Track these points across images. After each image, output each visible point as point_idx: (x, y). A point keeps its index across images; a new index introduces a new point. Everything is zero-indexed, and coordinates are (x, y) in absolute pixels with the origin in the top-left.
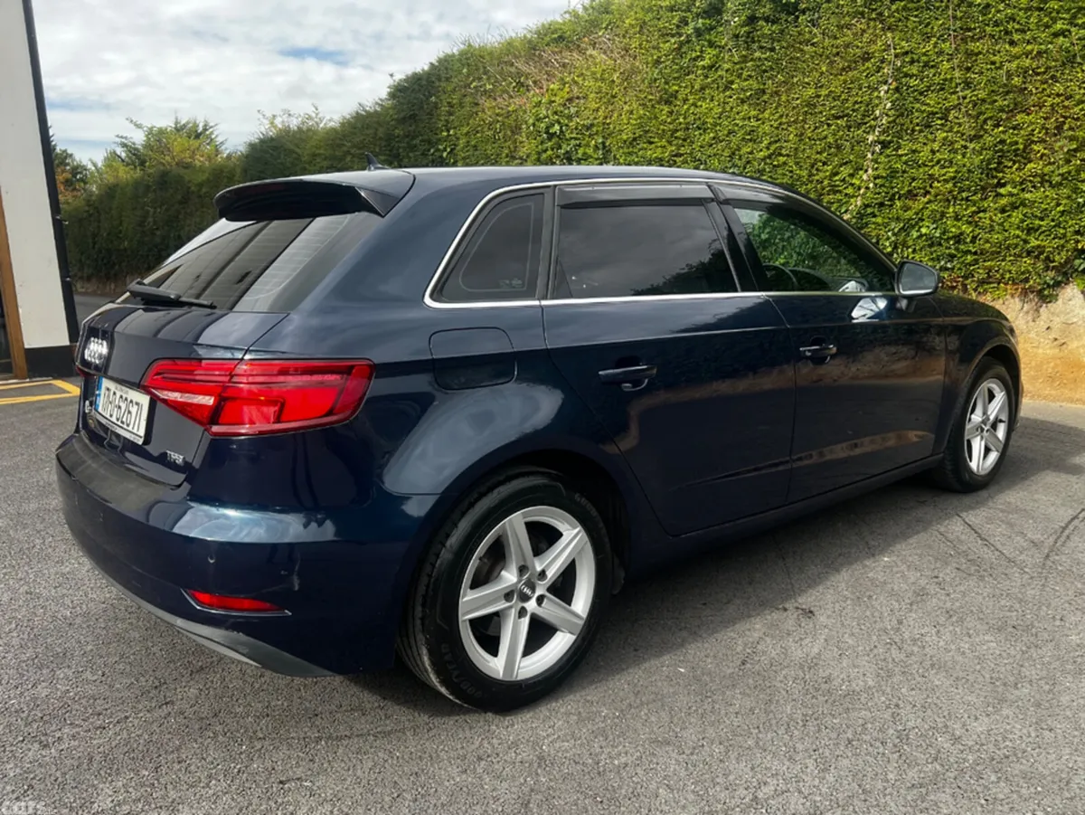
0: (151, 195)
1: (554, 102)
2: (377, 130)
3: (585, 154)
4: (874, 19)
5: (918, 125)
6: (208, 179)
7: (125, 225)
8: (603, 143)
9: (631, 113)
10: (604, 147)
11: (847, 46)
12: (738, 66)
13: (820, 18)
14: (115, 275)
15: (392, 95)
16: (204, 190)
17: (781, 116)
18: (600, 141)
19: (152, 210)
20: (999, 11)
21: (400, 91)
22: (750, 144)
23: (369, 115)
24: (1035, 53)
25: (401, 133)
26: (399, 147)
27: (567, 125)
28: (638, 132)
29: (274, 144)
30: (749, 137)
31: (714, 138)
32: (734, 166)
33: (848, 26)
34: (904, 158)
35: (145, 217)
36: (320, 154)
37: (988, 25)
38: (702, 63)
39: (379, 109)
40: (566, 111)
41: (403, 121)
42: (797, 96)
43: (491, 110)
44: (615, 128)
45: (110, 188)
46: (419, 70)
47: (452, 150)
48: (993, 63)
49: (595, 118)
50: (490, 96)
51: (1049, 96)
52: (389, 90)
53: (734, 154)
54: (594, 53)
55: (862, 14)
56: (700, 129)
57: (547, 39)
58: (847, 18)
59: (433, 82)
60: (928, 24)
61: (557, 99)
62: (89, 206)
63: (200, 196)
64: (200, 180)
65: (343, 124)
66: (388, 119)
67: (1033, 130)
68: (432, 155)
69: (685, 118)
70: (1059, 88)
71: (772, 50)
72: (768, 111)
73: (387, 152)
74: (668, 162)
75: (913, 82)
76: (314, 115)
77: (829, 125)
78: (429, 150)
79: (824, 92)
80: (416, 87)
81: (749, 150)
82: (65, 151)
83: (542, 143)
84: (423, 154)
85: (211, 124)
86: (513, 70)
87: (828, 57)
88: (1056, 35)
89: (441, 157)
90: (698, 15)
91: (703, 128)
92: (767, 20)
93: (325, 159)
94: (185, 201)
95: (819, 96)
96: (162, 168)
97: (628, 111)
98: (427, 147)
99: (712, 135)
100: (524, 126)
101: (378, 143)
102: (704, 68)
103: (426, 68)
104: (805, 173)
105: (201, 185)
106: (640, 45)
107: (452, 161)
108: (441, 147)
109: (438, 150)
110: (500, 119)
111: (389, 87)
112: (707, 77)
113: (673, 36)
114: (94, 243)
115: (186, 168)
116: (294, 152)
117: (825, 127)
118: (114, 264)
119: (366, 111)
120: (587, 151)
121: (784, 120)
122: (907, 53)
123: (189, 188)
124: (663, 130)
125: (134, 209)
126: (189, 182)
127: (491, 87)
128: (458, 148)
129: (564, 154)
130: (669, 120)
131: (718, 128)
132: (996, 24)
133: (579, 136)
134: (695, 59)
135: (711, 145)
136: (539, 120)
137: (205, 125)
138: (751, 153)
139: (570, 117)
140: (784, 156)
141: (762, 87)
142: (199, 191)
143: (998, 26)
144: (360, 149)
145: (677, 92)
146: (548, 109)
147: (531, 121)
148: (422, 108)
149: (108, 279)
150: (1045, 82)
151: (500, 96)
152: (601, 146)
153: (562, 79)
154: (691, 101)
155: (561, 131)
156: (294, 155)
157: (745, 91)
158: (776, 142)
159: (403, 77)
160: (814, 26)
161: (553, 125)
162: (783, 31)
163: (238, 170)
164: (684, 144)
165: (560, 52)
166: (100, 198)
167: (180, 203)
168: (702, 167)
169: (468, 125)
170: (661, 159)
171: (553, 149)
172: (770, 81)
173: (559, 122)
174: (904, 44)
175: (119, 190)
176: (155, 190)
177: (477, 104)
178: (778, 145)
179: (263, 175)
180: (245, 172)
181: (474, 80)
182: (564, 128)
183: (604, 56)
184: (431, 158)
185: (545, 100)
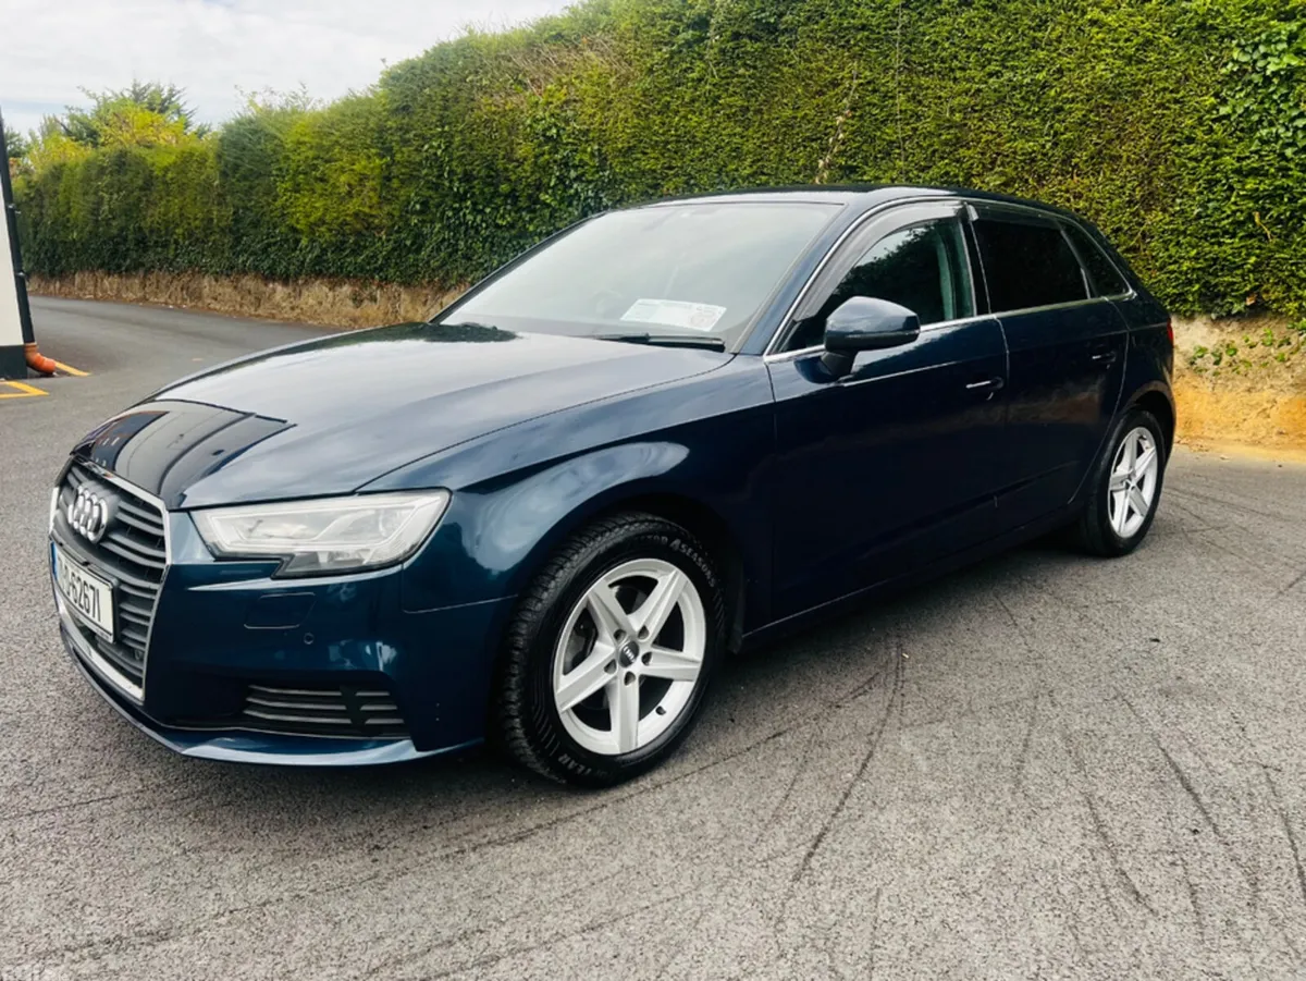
0: (107, 179)
1: (551, 103)
2: (368, 119)
3: (581, 160)
4: (843, 47)
5: (880, 152)
6: (175, 163)
7: (74, 213)
8: (599, 150)
9: (626, 121)
10: (600, 155)
11: (819, 71)
12: (724, 82)
13: (797, 40)
14: (62, 272)
15: (384, 83)
16: (170, 175)
17: (763, 135)
18: (596, 147)
19: (106, 196)
20: (944, 49)
21: (393, 78)
22: (736, 161)
23: (360, 102)
24: (973, 91)
25: (394, 125)
26: (392, 141)
27: (564, 129)
28: (633, 142)
29: (253, 126)
30: (734, 154)
31: (703, 153)
33: (821, 51)
35: (100, 202)
36: (304, 143)
37: (936, 61)
38: (691, 75)
39: (371, 96)
40: (563, 114)
41: (395, 112)
42: (776, 116)
43: (488, 107)
44: (610, 135)
45: (55, 168)
47: (447, 147)
48: (940, 97)
49: (592, 124)
50: (485, 93)
51: (984, 133)
52: (381, 76)
53: (721, 170)
54: (592, 55)
55: (833, 40)
56: (690, 142)
57: (546, 35)
58: (820, 43)
59: (427, 72)
60: (888, 56)
61: (554, 100)
62: (30, 188)
63: (165, 183)
64: (165, 164)
65: (331, 110)
66: (380, 109)
67: (972, 164)
68: (426, 151)
69: (676, 130)
70: (992, 126)
71: (755, 68)
72: (751, 130)
73: (380, 145)
74: (661, 174)
75: (875, 111)
76: (301, 94)
77: (805, 147)
78: (423, 146)
79: (800, 114)
80: (409, 75)
81: (734, 167)
83: (540, 145)
84: (416, 150)
85: (178, 88)
86: (511, 65)
87: (803, 80)
88: (991, 75)
89: (435, 154)
90: (688, 26)
91: (694, 143)
92: (751, 37)
93: (311, 148)
94: (148, 185)
95: (795, 118)
96: (120, 147)
97: (622, 119)
98: (421, 142)
99: (701, 149)
100: (521, 127)
101: (369, 134)
102: (693, 80)
103: (421, 55)
105: (166, 170)
106: (635, 50)
107: (447, 159)
108: (435, 144)
109: (431, 147)
110: (496, 118)
111: (382, 73)
112: (696, 90)
113: (666, 44)
114: (36, 233)
115: (149, 147)
116: (276, 137)
117: (802, 148)
118: (60, 258)
119: (356, 97)
120: (584, 157)
121: (765, 139)
122: (869, 83)
123: (152, 171)
124: (656, 142)
125: (85, 193)
126: (153, 165)
127: (488, 82)
128: (454, 146)
129: (561, 159)
130: (661, 131)
131: (706, 142)
132: (943, 61)
133: (576, 141)
134: (685, 71)
135: (700, 160)
136: (536, 121)
137: (171, 90)
138: (737, 170)
139: (567, 122)
141: (746, 104)
142: (164, 176)
143: (944, 63)
144: (350, 139)
145: (669, 102)
146: (545, 111)
147: (528, 122)
148: (415, 99)
149: (52, 275)
150: (981, 120)
151: (497, 93)
152: (596, 153)
153: (560, 80)
154: (682, 113)
155: (558, 134)
156: (276, 142)
157: (731, 107)
158: (759, 161)
159: (396, 63)
160: (791, 47)
161: (550, 128)
162: (764, 49)
163: (211, 154)
164: (676, 156)
165: (558, 51)
166: (45, 179)
167: (141, 189)
168: (692, 182)
169: (464, 121)
170: (654, 171)
171: (550, 153)
172: (754, 99)
173: (556, 126)
174: (868, 73)
175: (67, 172)
176: (111, 173)
177: (473, 100)
178: (760, 164)
179: (239, 162)
180: (219, 156)
181: (470, 73)
182: (561, 132)
183: (601, 59)
184: (424, 155)
185: (542, 101)
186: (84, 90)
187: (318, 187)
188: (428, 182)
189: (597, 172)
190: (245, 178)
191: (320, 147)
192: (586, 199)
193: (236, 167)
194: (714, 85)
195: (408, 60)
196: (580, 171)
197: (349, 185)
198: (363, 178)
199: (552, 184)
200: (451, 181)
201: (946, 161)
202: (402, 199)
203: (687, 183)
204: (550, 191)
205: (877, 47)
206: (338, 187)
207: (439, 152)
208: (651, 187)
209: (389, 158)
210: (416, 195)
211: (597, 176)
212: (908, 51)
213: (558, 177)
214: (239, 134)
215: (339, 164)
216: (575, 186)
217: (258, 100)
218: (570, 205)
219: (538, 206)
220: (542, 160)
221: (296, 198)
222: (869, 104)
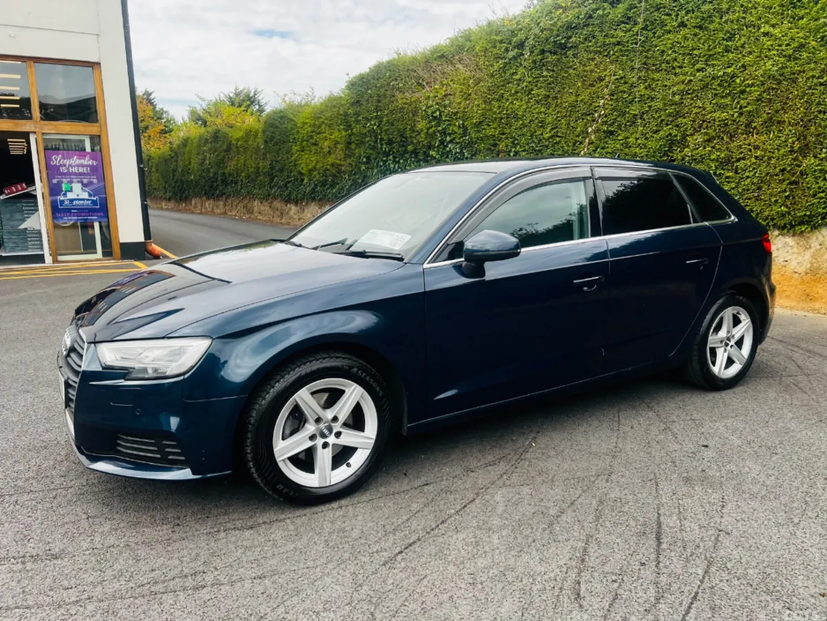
0: (209, 145)
1: (437, 96)
2: (339, 108)
3: (453, 130)
4: (606, 56)
5: (629, 122)
6: (242, 136)
7: (192, 164)
8: (463, 124)
9: (478, 106)
10: (463, 127)
11: (592, 71)
12: (535, 80)
13: (578, 53)
15: (348, 88)
16: (239, 143)
17: (558, 112)
18: (461, 122)
19: (208, 155)
20: (669, 55)
21: (352, 84)
22: (541, 129)
23: (335, 98)
24: (687, 81)
25: (352, 112)
26: (351, 121)
27: (444, 112)
28: (482, 119)
29: (282, 114)
30: (540, 124)
31: (522, 124)
33: (593, 59)
35: (204, 160)
36: (307, 123)
37: (663, 63)
38: (516, 77)
39: (342, 95)
40: (443, 103)
41: (353, 104)
42: (565, 100)
43: (402, 100)
44: (469, 114)
46: (362, 72)
47: (379, 125)
48: (665, 86)
49: (459, 108)
50: (401, 91)
51: (694, 108)
52: (346, 84)
53: (533, 134)
54: (461, 66)
55: (599, 52)
57: (435, 56)
58: (592, 54)
59: (370, 81)
60: (634, 60)
61: (439, 95)
62: (171, 151)
63: (237, 147)
64: (237, 137)
66: (345, 102)
67: (687, 128)
69: (507, 111)
70: (699, 103)
71: (553, 71)
72: (550, 109)
73: (345, 124)
74: (498, 138)
75: (625, 96)
76: (311, 94)
77: (583, 119)
78: (367, 124)
79: (579, 99)
80: (360, 83)
81: (540, 133)
83: (430, 122)
84: (363, 126)
86: (415, 74)
87: (582, 78)
88: (698, 70)
90: (515, 47)
92: (551, 53)
93: (310, 126)
94: (229, 149)
95: (577, 101)
96: (216, 128)
97: (476, 105)
98: (366, 122)
99: (521, 122)
100: (420, 111)
101: (340, 117)
102: (517, 80)
103: (368, 71)
105: (238, 140)
106: (484, 63)
107: (379, 131)
108: (373, 123)
109: (371, 124)
110: (406, 106)
111: (347, 82)
112: (519, 85)
113: (501, 59)
114: (174, 176)
115: (231, 127)
118: (185, 190)
119: (333, 95)
120: (455, 129)
121: (559, 115)
122: (621, 78)
123: (231, 141)
124: (495, 118)
125: (198, 154)
126: (231, 138)
127: (402, 85)
128: (383, 124)
129: (442, 130)
130: (498, 112)
131: (524, 118)
133: (450, 119)
134: (512, 74)
135: (521, 129)
136: (428, 107)
137: (255, 91)
138: (541, 135)
139: (445, 107)
141: (548, 93)
143: (668, 64)
144: (330, 120)
145: (503, 94)
146: (433, 101)
147: (424, 108)
148: (363, 96)
150: (692, 99)
151: (407, 91)
152: (461, 126)
153: (442, 82)
154: (510, 100)
155: (440, 115)
156: (293, 123)
157: (539, 95)
160: (575, 57)
161: (436, 111)
162: (559, 59)
163: (260, 130)
164: (507, 127)
165: (442, 65)
166: (179, 146)
167: (225, 151)
168: (516, 142)
169: (388, 109)
170: (494, 136)
171: (436, 126)
172: (552, 90)
173: (439, 110)
174: (621, 72)
175: (190, 142)
176: (211, 142)
177: (394, 96)
178: (555, 130)
179: (274, 135)
180: (264, 132)
181: (393, 80)
182: (442, 114)
183: (465, 69)
184: (367, 129)
185: (432, 95)
187: (313, 148)
188: (370, 145)
189: (462, 137)
190: (276, 144)
191: (314, 125)
192: (456, 153)
193: (272, 138)
194: (530, 82)
195: (360, 75)
196: (453, 136)
197: (329, 147)
198: (337, 143)
199: (436, 145)
200: (382, 145)
201: (670, 126)
202: (357, 155)
203: (513, 142)
204: (436, 149)
205: (627, 56)
206: (323, 149)
207: (375, 127)
208: (493, 146)
209: (350, 131)
210: (364, 152)
211: (462, 140)
212: (646, 57)
213: (440, 141)
214: (274, 119)
215: (324, 135)
216: (450, 145)
217: (287, 99)
218: (447, 157)
219: (429, 158)
220: (431, 130)
221: (302, 155)
222: (621, 92)
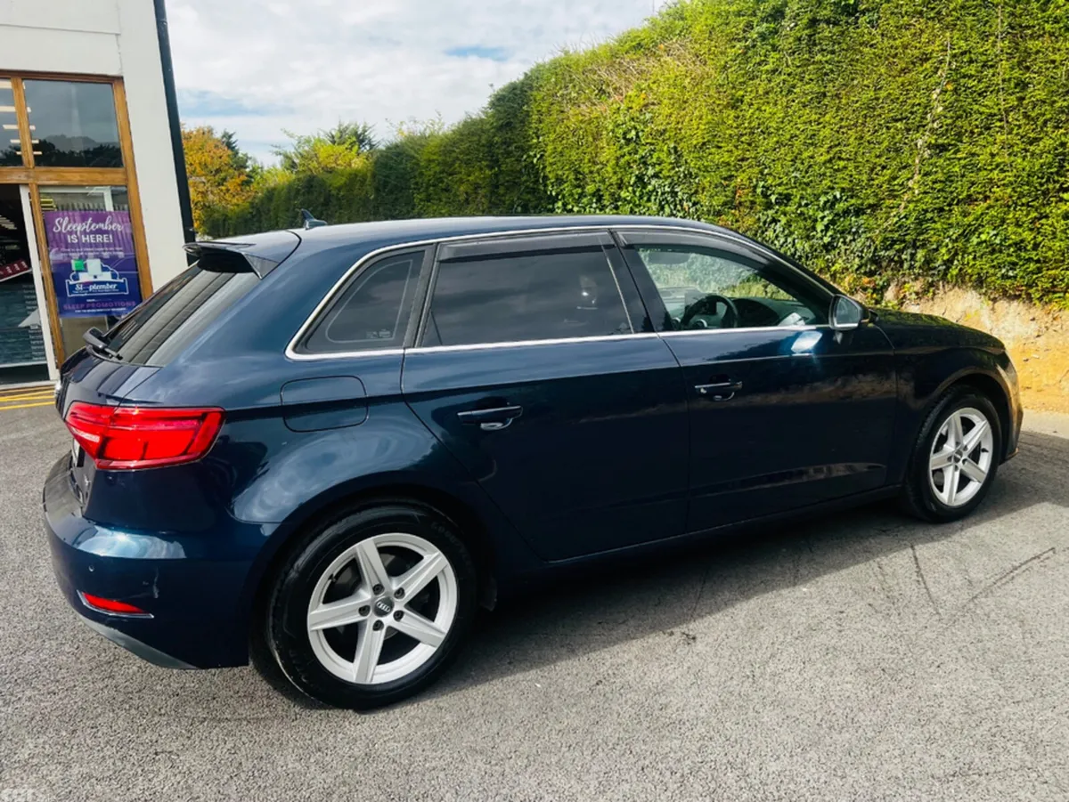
0: (301, 198)
1: (631, 108)
2: (480, 136)
3: (658, 158)
4: (933, 19)
5: (977, 127)
6: (345, 183)
8: (675, 148)
9: (701, 119)
10: (676, 152)
11: (905, 47)
12: (800, 70)
13: (879, 18)
15: (493, 105)
16: (342, 193)
17: (842, 119)
18: (672, 145)
21: (499, 100)
22: (811, 148)
23: (474, 123)
25: (500, 140)
26: (498, 154)
27: (643, 131)
28: (707, 137)
29: (398, 150)
30: (810, 141)
31: (777, 142)
32: (797, 170)
33: (907, 27)
34: (963, 162)
36: (433, 161)
37: (1047, 22)
38: (766, 67)
39: (483, 117)
40: (642, 117)
41: (500, 128)
42: (855, 99)
43: (575, 117)
44: (686, 133)
45: (269, 192)
46: (514, 80)
47: (542, 156)
48: (1053, 62)
49: (668, 124)
50: (575, 104)
52: (489, 100)
53: (796, 158)
54: (668, 59)
55: (921, 13)
56: (764, 133)
57: (627, 47)
58: (906, 18)
59: (526, 91)
60: (987, 22)
61: (634, 105)
62: (253, 207)
63: (339, 199)
64: (339, 184)
66: (488, 127)
68: (525, 160)
69: (750, 123)
71: (833, 52)
72: (829, 115)
73: (489, 158)
74: (735, 166)
75: (971, 83)
76: (437, 120)
77: (888, 128)
78: (522, 157)
79: (883, 94)
80: (511, 96)
81: (810, 154)
82: (246, 155)
83: (621, 148)
84: (517, 160)
85: (369, 125)
86: (596, 77)
87: (887, 59)
89: (532, 162)
90: (763, 20)
91: (767, 133)
92: (828, 22)
93: (439, 164)
95: (877, 99)
96: (310, 173)
97: (697, 116)
98: (521, 153)
99: (775, 139)
100: (604, 132)
101: (481, 149)
102: (767, 72)
103: (522, 77)
104: (865, 177)
105: (339, 189)
106: (710, 50)
107: (541, 166)
108: (532, 154)
109: (529, 156)
110: (583, 126)
111: (490, 96)
112: (770, 81)
113: (739, 41)
115: (331, 172)
116: (414, 158)
117: (884, 130)
119: (471, 118)
120: (661, 156)
121: (843, 124)
122: (964, 53)
123: (330, 191)
124: (730, 135)
126: (330, 185)
127: (575, 95)
128: (546, 154)
129: (640, 159)
130: (735, 125)
131: (781, 132)
132: (1056, 21)
133: (654, 141)
134: (759, 64)
135: (775, 150)
136: (618, 126)
137: (365, 127)
138: (812, 157)
139: (645, 123)
140: (843, 159)
141: (823, 90)
142: (338, 194)
143: (1058, 22)
144: (467, 155)
145: (743, 96)
146: (625, 115)
147: (611, 127)
148: (516, 116)
151: (584, 103)
152: (672, 151)
153: (639, 86)
154: (756, 106)
155: (637, 136)
156: (414, 161)
157: (807, 95)
158: (836, 146)
159: (502, 86)
160: (873, 27)
161: (630, 131)
162: (843, 32)
163: (369, 175)
164: (750, 148)
165: (638, 60)
166: (262, 201)
167: (323, 205)
168: (766, 171)
169: (555, 132)
170: (728, 164)
171: (630, 154)
172: (831, 84)
173: (636, 128)
174: (962, 43)
175: (276, 193)
176: (304, 194)
177: (562, 112)
178: (838, 148)
179: (387, 179)
180: (374, 176)
181: (561, 88)
182: (640, 134)
183: (677, 62)
184: (523, 164)
185: (623, 107)
186: (285, 132)
187: (444, 196)
188: (527, 187)
189: (673, 168)
190: (391, 192)
191: (445, 163)
192: (663, 194)
193: (386, 184)
194: (789, 75)
195: (512, 84)
196: (658, 168)
197: (467, 193)
198: (477, 187)
199: (632, 183)
200: (546, 186)
201: (1062, 131)
202: (507, 202)
203: (761, 173)
204: (630, 189)
205: (974, 15)
206: (458, 196)
207: (535, 160)
208: (725, 179)
209: (496, 169)
210: (518, 199)
211: (673, 172)
212: (1012, 14)
213: (637, 176)
214: (387, 157)
215: (459, 176)
216: (653, 182)
217: (404, 128)
218: (649, 200)
219: (619, 203)
220: (622, 161)
221: (428, 207)
222: (964, 77)
